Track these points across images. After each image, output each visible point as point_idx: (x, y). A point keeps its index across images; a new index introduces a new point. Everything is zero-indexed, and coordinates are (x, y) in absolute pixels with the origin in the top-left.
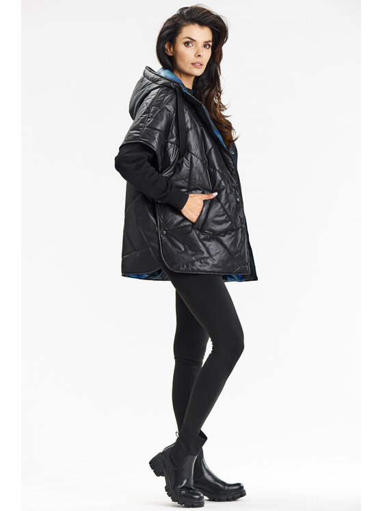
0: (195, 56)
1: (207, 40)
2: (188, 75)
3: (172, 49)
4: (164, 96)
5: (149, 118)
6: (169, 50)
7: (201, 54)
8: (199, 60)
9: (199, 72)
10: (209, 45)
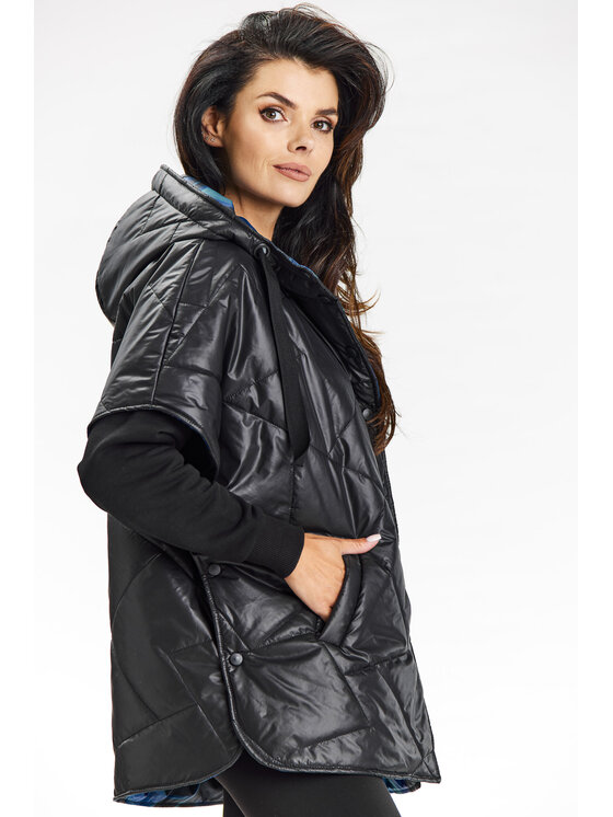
0: (289, 148)
1: (326, 106)
2: (264, 202)
3: (220, 127)
4: (212, 274)
5: (171, 336)
6: (210, 129)
7: (309, 143)
8: (298, 159)
9: (295, 193)
10: (329, 124)
